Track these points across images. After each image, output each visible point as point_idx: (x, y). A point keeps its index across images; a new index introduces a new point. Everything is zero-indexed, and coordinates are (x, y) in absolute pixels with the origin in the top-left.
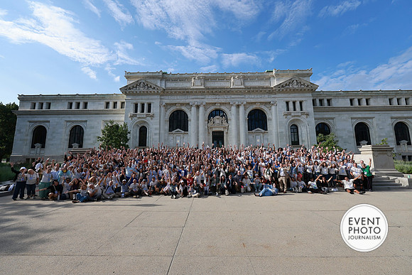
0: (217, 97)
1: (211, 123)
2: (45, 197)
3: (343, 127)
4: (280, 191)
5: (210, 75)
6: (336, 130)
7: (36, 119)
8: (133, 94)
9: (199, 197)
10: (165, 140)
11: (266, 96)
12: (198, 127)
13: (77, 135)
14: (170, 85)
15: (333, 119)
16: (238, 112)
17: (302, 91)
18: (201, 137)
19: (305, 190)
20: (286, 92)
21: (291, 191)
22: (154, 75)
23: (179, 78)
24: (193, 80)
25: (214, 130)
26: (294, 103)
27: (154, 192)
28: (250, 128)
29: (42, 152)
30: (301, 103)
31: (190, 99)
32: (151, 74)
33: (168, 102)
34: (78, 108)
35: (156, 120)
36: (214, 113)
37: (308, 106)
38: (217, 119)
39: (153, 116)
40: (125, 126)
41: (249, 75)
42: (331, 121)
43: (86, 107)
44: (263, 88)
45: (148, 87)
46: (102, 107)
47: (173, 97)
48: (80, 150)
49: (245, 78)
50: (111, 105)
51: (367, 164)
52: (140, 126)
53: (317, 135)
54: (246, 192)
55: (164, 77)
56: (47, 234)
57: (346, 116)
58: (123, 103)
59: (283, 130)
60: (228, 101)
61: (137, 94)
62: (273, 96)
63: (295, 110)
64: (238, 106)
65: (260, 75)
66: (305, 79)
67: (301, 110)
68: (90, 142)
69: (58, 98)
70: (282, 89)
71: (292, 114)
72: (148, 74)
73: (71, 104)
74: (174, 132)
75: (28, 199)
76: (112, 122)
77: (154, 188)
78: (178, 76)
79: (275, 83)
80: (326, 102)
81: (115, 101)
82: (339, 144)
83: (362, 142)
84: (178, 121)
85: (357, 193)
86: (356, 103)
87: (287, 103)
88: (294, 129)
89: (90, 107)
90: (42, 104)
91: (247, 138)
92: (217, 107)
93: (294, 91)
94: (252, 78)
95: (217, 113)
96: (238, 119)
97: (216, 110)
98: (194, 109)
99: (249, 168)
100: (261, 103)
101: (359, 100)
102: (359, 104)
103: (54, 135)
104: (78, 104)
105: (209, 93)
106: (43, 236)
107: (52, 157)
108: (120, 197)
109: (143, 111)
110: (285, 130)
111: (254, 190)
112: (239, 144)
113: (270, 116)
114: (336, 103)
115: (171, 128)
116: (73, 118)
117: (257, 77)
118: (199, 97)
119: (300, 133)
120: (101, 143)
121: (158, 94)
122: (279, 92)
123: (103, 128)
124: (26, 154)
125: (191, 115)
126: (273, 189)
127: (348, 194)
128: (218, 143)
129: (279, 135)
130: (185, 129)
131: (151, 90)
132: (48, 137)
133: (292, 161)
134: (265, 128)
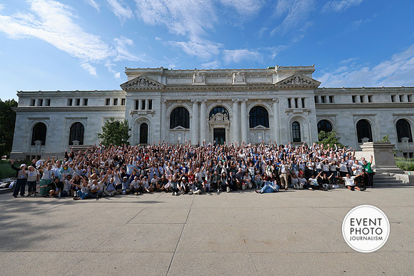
0: (219, 94)
1: (212, 120)
2: (46, 195)
3: (345, 124)
4: (281, 188)
5: (212, 72)
6: (338, 127)
7: (36, 116)
8: (134, 91)
9: (200, 193)
10: (166, 137)
11: (268, 93)
12: (199, 125)
13: (77, 132)
14: (171, 81)
15: (335, 116)
16: (239, 109)
17: (304, 88)
18: (202, 134)
19: (306, 187)
20: (288, 89)
21: (292, 187)
22: (155, 71)
23: (180, 74)
24: (194, 77)
25: (215, 127)
26: (296, 100)
27: (155, 189)
28: (252, 125)
29: (42, 149)
30: (303, 100)
31: (191, 96)
32: (152, 71)
33: (169, 98)
34: (78, 105)
35: (157, 117)
36: (215, 110)
37: (310, 104)
38: (219, 116)
39: (153, 113)
40: (126, 122)
41: (251, 71)
42: (333, 118)
43: (86, 104)
44: (265, 84)
45: (149, 84)
46: (102, 104)
47: (174, 94)
48: (81, 147)
49: (247, 75)
50: (112, 102)
51: (369, 161)
52: (141, 123)
53: (319, 132)
54: (248, 189)
55: (165, 73)
56: (49, 231)
57: (347, 113)
58: (123, 100)
59: (285, 127)
60: (230, 97)
61: (137, 91)
62: (275, 93)
63: (297, 107)
64: (240, 103)
65: (262, 71)
66: (308, 75)
67: (303, 107)
68: (90, 139)
69: (58, 95)
70: (284, 85)
71: (294, 111)
72: (149, 71)
73: (71, 101)
74: (175, 129)
75: (29, 196)
76: (112, 119)
77: (155, 185)
78: (179, 72)
79: (277, 80)
80: (328, 98)
81: (116, 98)
82: (341, 141)
83: (364, 139)
84: (179, 118)
85: (357, 190)
86: (358, 100)
87: (289, 100)
88: (296, 126)
89: (90, 104)
90: (42, 101)
91: (248, 136)
92: (219, 104)
93: (297, 88)
94: (254, 75)
95: (218, 109)
96: (239, 116)
97: (218, 107)
98: (195, 106)
99: (251, 165)
100: (263, 100)
101: (361, 97)
102: (362, 101)
103: (54, 132)
104: (78, 101)
105: (210, 90)
106: (43, 233)
107: (53, 154)
108: (121, 194)
109: (143, 108)
110: (287, 127)
111: (255, 186)
112: (240, 142)
113: (272, 113)
114: (339, 100)
115: (172, 125)
116: (73, 115)
117: (259, 73)
118: (200, 93)
119: (301, 131)
120: (102, 140)
121: (158, 90)
122: (281, 89)
123: (103, 125)
124: (26, 151)
125: (193, 112)
126: (274, 186)
127: (349, 190)
128: (219, 140)
129: (281, 132)
130: (187, 125)
131: (151, 86)
132: (48, 134)
133: (294, 158)
134: (267, 125)
